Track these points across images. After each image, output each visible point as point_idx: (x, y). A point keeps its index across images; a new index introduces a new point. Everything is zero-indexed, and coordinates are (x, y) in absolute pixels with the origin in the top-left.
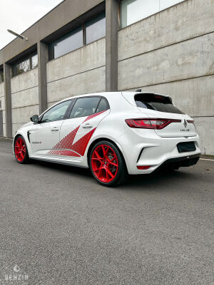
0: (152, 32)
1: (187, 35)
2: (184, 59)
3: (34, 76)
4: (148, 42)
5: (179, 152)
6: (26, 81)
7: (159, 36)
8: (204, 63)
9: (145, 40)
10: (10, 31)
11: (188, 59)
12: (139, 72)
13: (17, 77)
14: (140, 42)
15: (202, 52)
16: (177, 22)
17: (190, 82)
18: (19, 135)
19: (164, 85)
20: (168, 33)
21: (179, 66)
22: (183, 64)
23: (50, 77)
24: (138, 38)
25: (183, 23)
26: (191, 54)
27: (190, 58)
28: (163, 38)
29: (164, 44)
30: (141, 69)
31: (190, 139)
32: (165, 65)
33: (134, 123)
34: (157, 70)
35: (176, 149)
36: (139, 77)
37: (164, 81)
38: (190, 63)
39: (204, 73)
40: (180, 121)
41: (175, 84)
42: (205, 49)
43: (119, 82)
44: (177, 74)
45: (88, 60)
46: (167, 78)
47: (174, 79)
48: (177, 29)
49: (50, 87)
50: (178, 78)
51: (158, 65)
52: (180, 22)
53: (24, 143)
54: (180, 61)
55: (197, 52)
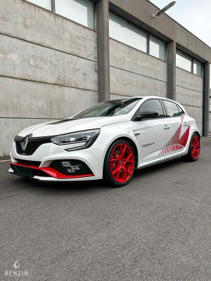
2: (35, 62)
15: (51, 63)
19: (15, 80)
20: (16, 23)
21: (31, 66)
22: (35, 66)
26: (42, 59)
27: (41, 63)
32: (14, 57)
37: (14, 76)
38: (41, 68)
39: (52, 80)
41: (28, 83)
44: (29, 73)
46: (18, 73)
47: (26, 78)
48: (26, 27)
50: (31, 78)
51: (5, 54)
54: (31, 61)
55: (47, 60)
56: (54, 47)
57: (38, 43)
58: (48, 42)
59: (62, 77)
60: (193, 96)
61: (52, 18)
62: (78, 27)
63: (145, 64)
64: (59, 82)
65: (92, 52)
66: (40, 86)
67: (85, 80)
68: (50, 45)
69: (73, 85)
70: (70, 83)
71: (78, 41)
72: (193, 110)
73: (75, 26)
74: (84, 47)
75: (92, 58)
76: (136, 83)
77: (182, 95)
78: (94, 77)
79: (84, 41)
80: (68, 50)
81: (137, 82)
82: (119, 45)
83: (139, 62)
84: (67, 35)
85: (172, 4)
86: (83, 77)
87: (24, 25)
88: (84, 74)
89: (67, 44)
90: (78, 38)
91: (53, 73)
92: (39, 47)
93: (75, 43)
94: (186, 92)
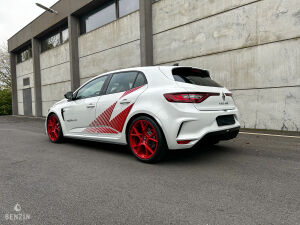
0: (186, 5)
2: (219, 31)
3: (65, 51)
4: (183, 15)
5: (219, 125)
6: (56, 56)
7: (194, 8)
8: (240, 36)
9: (180, 12)
10: (38, 5)
11: (224, 31)
12: (175, 45)
13: (46, 53)
14: (175, 15)
15: (238, 24)
17: (227, 54)
18: (52, 113)
19: (201, 59)
21: (215, 39)
22: (219, 37)
23: (82, 52)
24: (172, 10)
26: (227, 26)
27: (226, 30)
28: (198, 11)
29: (199, 16)
30: (178, 43)
31: (229, 112)
32: (201, 38)
33: (173, 98)
34: (193, 43)
35: (215, 123)
36: (175, 50)
37: (200, 54)
38: (226, 36)
39: (240, 45)
40: (218, 94)
42: (241, 21)
43: (155, 56)
45: (122, 33)
46: (204, 51)
47: (211, 52)
49: (82, 62)
50: (214, 51)
51: (193, 38)
53: (57, 121)
54: (215, 35)
55: (233, 24)
59: (253, 35)
64: (248, 44)
66: (223, 56)
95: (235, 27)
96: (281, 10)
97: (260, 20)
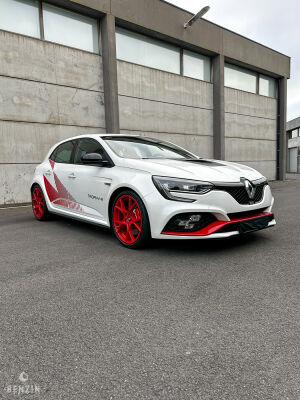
1: (23, 74)
2: (21, 99)
11: (26, 100)
15: (41, 99)
16: (7, 52)
17: (31, 125)
21: (15, 105)
22: (20, 105)
25: (15, 58)
26: (28, 96)
27: (28, 100)
38: (28, 106)
39: (44, 120)
41: (13, 124)
42: (43, 97)
44: (13, 113)
48: (8, 61)
50: (16, 118)
52: (11, 54)
54: (16, 99)
55: (35, 96)
56: (44, 80)
57: (24, 77)
58: (36, 75)
59: (55, 114)
60: (259, 126)
61: (41, 46)
62: (76, 53)
63: (175, 89)
64: (52, 121)
65: (96, 81)
66: (27, 126)
67: (87, 115)
68: (39, 78)
69: (71, 122)
70: (66, 120)
71: (75, 69)
72: (260, 144)
73: (71, 52)
74: (85, 76)
75: (95, 88)
76: (162, 114)
77: (240, 125)
78: (100, 110)
79: (84, 69)
80: (63, 81)
81: (165, 113)
82: (135, 68)
83: (166, 88)
84: (61, 64)
85: (205, 10)
86: (84, 112)
87: (6, 59)
88: (86, 109)
89: (61, 74)
90: (76, 66)
91: (43, 111)
92: (25, 82)
93: (72, 72)
94: (246, 120)
95: (38, 101)
96: (75, 101)
97: (60, 102)
